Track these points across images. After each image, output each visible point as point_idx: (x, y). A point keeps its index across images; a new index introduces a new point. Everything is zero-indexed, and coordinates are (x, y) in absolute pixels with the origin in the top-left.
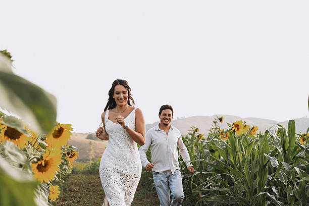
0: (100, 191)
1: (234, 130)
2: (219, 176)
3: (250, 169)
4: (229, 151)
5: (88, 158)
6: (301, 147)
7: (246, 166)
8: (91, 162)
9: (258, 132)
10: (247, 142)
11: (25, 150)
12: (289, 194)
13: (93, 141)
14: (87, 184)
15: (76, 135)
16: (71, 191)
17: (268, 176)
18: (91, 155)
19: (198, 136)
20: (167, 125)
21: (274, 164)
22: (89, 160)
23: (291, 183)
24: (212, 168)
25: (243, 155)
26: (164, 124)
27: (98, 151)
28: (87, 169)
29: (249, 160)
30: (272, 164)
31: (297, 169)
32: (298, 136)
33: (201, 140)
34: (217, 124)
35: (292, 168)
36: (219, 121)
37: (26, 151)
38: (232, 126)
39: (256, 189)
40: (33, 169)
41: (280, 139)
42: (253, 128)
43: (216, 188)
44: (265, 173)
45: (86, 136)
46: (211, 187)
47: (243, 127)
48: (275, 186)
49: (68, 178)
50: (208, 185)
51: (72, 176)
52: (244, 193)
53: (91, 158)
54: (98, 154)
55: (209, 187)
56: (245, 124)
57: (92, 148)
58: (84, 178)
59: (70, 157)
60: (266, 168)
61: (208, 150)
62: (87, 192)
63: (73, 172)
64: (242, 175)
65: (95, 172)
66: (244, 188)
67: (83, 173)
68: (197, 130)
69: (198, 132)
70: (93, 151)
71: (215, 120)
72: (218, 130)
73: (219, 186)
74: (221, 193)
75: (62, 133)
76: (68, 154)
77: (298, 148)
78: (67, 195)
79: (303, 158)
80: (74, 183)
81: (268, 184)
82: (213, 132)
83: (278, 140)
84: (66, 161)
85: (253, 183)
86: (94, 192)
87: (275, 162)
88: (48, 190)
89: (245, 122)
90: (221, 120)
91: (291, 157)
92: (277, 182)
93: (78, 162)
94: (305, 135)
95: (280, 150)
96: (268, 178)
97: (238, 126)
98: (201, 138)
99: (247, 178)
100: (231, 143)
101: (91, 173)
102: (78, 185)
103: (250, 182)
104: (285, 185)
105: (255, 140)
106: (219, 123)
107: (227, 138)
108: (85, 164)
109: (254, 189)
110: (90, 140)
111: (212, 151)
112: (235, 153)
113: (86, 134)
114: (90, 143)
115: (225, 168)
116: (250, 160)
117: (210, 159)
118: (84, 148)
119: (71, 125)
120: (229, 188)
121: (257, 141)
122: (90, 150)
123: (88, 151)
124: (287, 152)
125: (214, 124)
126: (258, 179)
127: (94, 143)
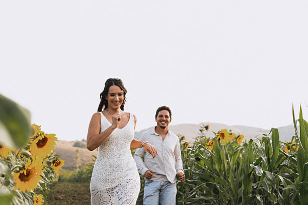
0: (86, 199)
1: (219, 139)
2: (204, 184)
3: (235, 177)
4: (214, 159)
5: (74, 166)
6: (286, 155)
7: (231, 175)
8: (78, 170)
9: (243, 140)
10: (233, 150)
11: (8, 159)
12: (273, 203)
13: (79, 149)
14: (72, 192)
15: (63, 143)
16: (56, 199)
17: (253, 185)
18: (78, 163)
19: (184, 144)
20: (164, 127)
21: (259, 173)
22: (76, 168)
23: (276, 192)
24: (197, 177)
25: (228, 163)
26: (161, 127)
27: (84, 159)
28: (74, 177)
29: (234, 168)
30: (257, 173)
31: (281, 178)
32: (284, 144)
33: (187, 148)
34: (203, 132)
35: (277, 177)
36: (205, 129)
37: (10, 160)
38: (217, 135)
39: (241, 198)
40: (14, 178)
41: (264, 148)
42: (238, 136)
43: (202, 197)
44: (250, 181)
45: (73, 144)
46: (196, 195)
47: (228, 135)
48: (260, 194)
49: (54, 186)
50: (194, 194)
51: (58, 184)
52: (229, 201)
53: (78, 166)
54: (85, 162)
55: (194, 196)
56: (230, 133)
57: (78, 156)
58: (70, 186)
59: (56, 166)
60: (250, 177)
61: (193, 159)
62: (73, 201)
63: (59, 179)
64: (227, 184)
65: (82, 181)
66: (229, 196)
67: (70, 181)
68: (182, 138)
69: (184, 140)
70: (80, 158)
71: (201, 129)
72: (204, 138)
73: (204, 195)
74: (206, 201)
75: (46, 142)
76: (54, 162)
77: (283, 156)
78: (52, 203)
79: (287, 167)
80: (60, 191)
81: (254, 192)
82: (199, 140)
83: (263, 149)
84: (51, 169)
85: (239, 191)
86: (80, 200)
87: (259, 171)
88: (32, 199)
89: (231, 131)
90: (207, 128)
91: (276, 166)
92: (262, 190)
93: (65, 170)
94: (290, 143)
95: (264, 159)
96: (253, 186)
97: (223, 135)
98: (188, 146)
99: (232, 186)
100: (216, 152)
101: (77, 181)
102: (64, 193)
103: (235, 191)
104: (269, 194)
105: (240, 148)
106: (205, 132)
107: (213, 146)
108: (72, 172)
109: (239, 197)
110: (77, 148)
111: (198, 159)
112: (220, 161)
113: (73, 141)
114: (77, 151)
115: (211, 176)
116: (236, 168)
117: (196, 167)
118: (70, 156)
119: (55, 135)
120: (214, 196)
121: (242, 149)
122: (77, 158)
123: (74, 159)
124: (271, 160)
125: (200, 132)
126: (243, 187)
127: (81, 151)
